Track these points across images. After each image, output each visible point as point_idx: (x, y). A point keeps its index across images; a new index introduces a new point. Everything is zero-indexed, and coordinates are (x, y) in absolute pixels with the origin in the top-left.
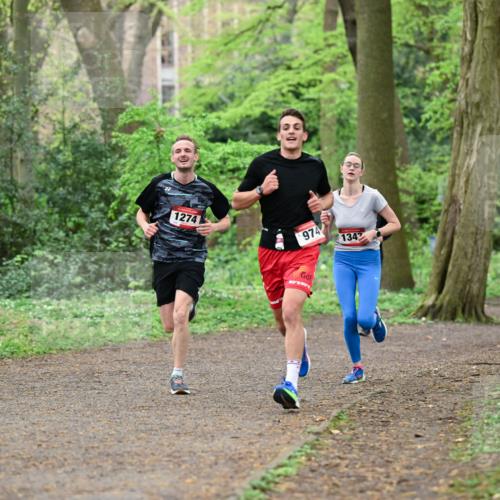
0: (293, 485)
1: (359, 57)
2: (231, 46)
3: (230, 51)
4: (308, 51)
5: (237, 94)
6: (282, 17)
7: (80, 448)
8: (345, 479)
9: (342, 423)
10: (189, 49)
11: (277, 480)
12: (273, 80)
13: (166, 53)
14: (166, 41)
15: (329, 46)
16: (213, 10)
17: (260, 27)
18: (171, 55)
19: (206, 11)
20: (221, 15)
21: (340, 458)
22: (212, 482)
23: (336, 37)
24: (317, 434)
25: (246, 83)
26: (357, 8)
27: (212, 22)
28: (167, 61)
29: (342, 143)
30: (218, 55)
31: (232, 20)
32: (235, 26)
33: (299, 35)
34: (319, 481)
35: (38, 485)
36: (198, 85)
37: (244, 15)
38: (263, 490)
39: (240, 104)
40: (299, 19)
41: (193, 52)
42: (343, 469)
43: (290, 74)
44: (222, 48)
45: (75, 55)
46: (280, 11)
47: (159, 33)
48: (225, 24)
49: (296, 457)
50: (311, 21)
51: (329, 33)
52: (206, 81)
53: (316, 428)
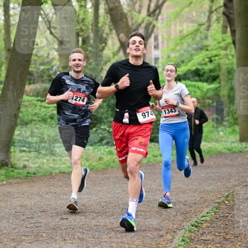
0: (209, 225)
1: (237, 45)
2: (183, 41)
3: (182, 43)
4: (215, 43)
5: (185, 61)
6: (204, 29)
7: (120, 208)
8: (230, 222)
9: (229, 198)
10: (166, 42)
11: (202, 222)
12: (200, 55)
13: (156, 44)
14: (156, 39)
15: (224, 40)
16: (176, 26)
17: (195, 33)
18: (158, 45)
19: (172, 27)
20: (179, 28)
21: (228, 213)
22: (175, 223)
23: (227, 37)
24: (219, 203)
25: (189, 56)
26: (236, 25)
27: (175, 31)
28: (156, 47)
29: (230, 81)
30: (177, 44)
31: (183, 30)
32: (185, 32)
33: (212, 36)
34: (219, 223)
35: (102, 224)
36: (169, 57)
37: (188, 27)
38: (196, 227)
39: (186, 65)
40: (212, 30)
41: (167, 43)
42: (229, 218)
43: (207, 52)
44: (179, 42)
45: (118, 45)
46: (204, 27)
47: (153, 36)
48: (181, 32)
49: (210, 213)
50: (216, 30)
51: (224, 35)
52: (173, 55)
53: (218, 201)
